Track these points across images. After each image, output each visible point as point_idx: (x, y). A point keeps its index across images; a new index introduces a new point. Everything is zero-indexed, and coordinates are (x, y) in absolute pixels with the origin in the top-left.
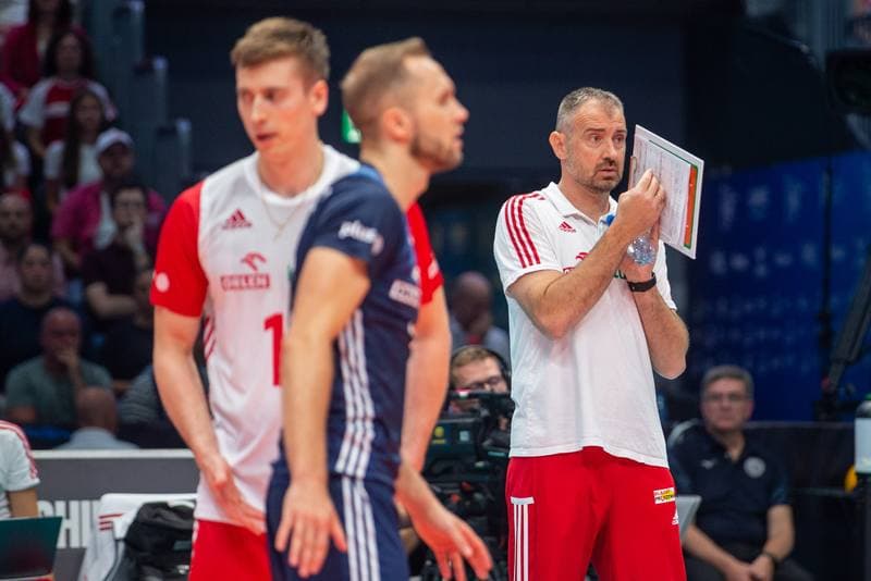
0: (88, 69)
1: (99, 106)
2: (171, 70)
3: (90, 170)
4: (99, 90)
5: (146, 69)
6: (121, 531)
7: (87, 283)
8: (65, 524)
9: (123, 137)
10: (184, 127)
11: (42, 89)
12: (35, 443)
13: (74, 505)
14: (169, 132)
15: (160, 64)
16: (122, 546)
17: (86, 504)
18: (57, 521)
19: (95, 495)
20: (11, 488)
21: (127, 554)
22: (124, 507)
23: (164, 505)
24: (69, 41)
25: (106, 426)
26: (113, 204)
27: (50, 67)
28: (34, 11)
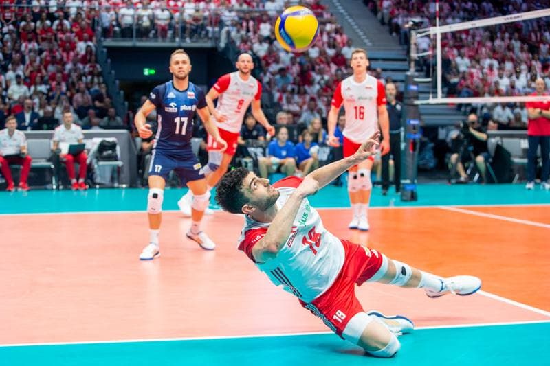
0: (97, 62)
2: (111, 61)
5: (106, 62)
10: (113, 72)
14: (110, 73)
15: (109, 60)
22: (98, 141)
23: (106, 141)
27: (90, 61)
28: (87, 52)
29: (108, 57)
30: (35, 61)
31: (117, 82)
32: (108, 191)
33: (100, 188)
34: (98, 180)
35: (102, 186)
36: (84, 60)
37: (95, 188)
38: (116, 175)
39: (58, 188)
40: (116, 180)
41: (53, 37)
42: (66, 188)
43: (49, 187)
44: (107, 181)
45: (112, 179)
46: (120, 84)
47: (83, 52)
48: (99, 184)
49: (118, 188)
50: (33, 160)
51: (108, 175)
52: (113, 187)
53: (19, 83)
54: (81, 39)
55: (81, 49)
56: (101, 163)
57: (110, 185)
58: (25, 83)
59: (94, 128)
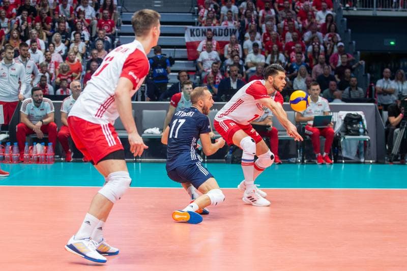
0: (336, 31)
1: (337, 38)
2: (352, 31)
3: (336, 50)
4: (338, 35)
5: (347, 31)
6: (343, 118)
7: (335, 74)
8: (333, 117)
9: (342, 44)
10: (354, 42)
11: (327, 35)
12: (329, 102)
13: (334, 113)
14: (351, 43)
15: (350, 30)
16: (343, 122)
17: (336, 113)
18: (331, 117)
19: (338, 111)
20: (325, 111)
21: (344, 123)
22: (343, 114)
23: (351, 114)
24: (333, 25)
25: (339, 98)
26: (341, 57)
27: (329, 31)
28: (327, 20)
29: (348, 27)
30: (272, 30)
31: (359, 52)
32: (354, 167)
33: (345, 163)
34: (344, 154)
35: (349, 161)
36: (324, 29)
37: (342, 163)
38: (362, 150)
39: (302, 162)
40: (362, 156)
41: (291, 6)
42: (310, 162)
43: (293, 160)
44: (353, 156)
45: (358, 154)
46: (361, 54)
47: (323, 21)
48: (345, 159)
49: (364, 163)
50: (279, 133)
51: (354, 150)
52: (360, 163)
53: (256, 53)
54: (319, 8)
55: (321, 19)
56: (347, 137)
57: (356, 160)
58: (263, 53)
59: (335, 100)
